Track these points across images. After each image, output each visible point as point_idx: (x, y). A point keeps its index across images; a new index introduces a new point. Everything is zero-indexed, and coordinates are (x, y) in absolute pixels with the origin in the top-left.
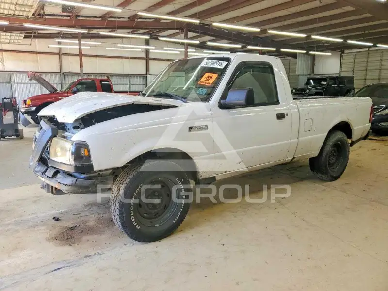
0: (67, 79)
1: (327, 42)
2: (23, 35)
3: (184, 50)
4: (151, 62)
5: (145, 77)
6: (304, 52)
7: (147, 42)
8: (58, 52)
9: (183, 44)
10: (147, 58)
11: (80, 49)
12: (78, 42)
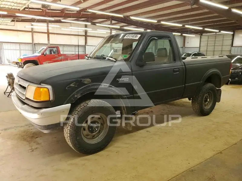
0: (36, 47)
1: (193, 29)
2: (11, 20)
3: (110, 31)
4: (88, 38)
5: (84, 47)
6: (180, 34)
7: (86, 26)
8: (31, 31)
9: (109, 28)
10: (86, 36)
11: (48, 30)
12: (46, 25)
